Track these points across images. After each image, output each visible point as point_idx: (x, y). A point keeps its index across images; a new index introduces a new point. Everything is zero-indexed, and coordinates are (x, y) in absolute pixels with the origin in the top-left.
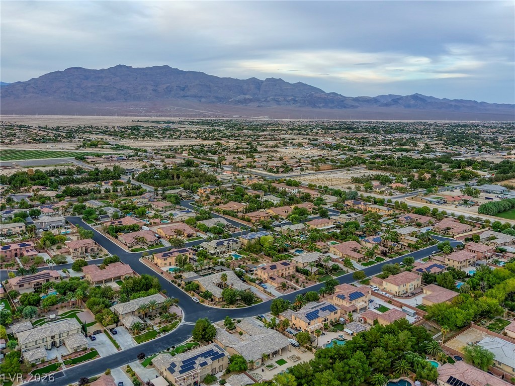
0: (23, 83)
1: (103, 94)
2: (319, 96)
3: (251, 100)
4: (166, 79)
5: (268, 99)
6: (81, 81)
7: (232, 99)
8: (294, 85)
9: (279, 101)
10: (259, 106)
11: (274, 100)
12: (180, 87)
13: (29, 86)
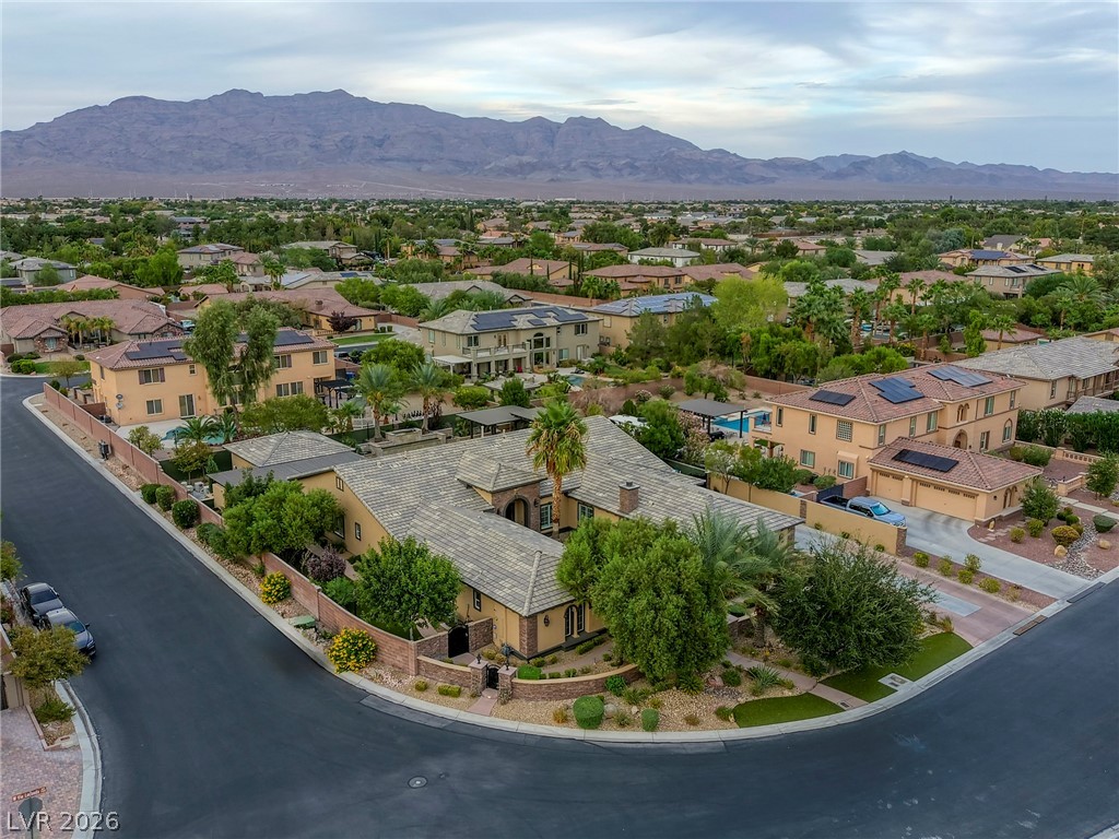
0: (16, 133)
1: (197, 154)
2: (688, 157)
3: (533, 167)
4: (341, 121)
5: (573, 164)
6: (148, 128)
7: (493, 164)
8: (631, 133)
9: (597, 170)
10: (552, 180)
11: (586, 165)
12: (372, 138)
13: (31, 140)
